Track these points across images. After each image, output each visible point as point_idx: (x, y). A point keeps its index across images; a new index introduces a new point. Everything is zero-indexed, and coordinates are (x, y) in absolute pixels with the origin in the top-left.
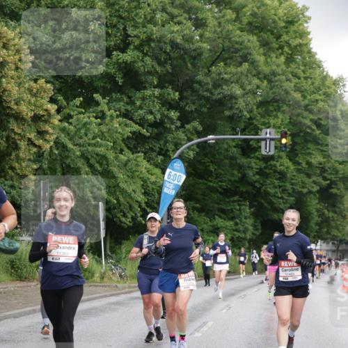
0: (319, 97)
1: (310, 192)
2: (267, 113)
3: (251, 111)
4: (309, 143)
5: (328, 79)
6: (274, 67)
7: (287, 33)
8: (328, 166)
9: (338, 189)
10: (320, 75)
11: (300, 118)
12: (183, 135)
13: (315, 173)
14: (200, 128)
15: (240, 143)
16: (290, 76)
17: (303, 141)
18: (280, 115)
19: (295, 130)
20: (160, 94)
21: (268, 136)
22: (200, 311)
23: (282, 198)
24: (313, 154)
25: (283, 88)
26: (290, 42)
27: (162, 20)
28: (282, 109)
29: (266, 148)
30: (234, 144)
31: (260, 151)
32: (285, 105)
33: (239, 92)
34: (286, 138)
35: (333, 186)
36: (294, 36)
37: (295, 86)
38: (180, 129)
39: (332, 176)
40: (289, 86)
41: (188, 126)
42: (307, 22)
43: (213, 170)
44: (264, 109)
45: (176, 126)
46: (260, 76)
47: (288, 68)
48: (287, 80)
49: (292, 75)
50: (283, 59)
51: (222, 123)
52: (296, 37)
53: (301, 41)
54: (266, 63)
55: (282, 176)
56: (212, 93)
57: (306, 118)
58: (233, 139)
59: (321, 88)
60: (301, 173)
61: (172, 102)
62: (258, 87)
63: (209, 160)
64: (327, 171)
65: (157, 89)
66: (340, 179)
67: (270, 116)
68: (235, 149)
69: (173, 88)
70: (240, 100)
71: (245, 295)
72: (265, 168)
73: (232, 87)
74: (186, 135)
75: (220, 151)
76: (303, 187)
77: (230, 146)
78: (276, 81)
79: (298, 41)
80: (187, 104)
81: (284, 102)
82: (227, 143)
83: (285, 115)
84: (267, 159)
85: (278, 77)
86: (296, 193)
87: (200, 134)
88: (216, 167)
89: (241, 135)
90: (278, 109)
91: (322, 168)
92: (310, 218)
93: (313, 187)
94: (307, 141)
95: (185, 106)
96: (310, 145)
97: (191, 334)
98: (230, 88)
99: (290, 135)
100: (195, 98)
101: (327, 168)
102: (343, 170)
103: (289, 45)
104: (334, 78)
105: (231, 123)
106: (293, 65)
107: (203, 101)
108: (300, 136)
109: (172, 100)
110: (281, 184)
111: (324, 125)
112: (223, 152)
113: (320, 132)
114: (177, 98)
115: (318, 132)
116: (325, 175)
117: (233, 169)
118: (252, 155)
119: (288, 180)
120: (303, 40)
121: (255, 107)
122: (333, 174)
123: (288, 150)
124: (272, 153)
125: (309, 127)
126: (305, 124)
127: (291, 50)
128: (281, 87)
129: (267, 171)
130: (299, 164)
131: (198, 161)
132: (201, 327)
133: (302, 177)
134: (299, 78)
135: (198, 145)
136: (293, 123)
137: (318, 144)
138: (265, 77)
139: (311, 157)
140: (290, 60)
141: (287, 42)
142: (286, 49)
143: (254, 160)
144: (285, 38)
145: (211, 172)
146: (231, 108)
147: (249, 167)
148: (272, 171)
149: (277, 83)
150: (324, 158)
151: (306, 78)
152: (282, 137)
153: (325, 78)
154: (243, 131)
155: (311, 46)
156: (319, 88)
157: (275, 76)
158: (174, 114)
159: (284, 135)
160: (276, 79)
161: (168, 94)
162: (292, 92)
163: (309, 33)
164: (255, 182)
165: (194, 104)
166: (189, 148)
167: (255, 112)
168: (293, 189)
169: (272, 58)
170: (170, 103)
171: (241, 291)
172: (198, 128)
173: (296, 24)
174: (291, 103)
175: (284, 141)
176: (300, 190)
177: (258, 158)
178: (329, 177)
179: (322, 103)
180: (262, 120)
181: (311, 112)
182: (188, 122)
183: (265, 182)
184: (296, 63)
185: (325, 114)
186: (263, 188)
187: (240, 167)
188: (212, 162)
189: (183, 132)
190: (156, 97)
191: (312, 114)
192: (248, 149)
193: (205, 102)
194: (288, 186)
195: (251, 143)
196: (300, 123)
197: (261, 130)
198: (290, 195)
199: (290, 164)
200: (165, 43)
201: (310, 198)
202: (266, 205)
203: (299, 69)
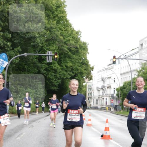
0: (70, 39)
1: (67, 78)
2: (49, 45)
3: (42, 44)
4: (67, 58)
5: (74, 31)
6: (52, 25)
7: (57, 11)
8: (74, 67)
9: (79, 77)
10: (70, 30)
11: (63, 47)
12: (13, 53)
13: (69, 70)
14: (21, 50)
15: (38, 57)
16: (58, 29)
17: (64, 57)
18: (54, 46)
19: (61, 52)
20: (3, 35)
21: (49, 54)
22: (20, 128)
23: (56, 80)
24: (68, 63)
25: (56, 34)
26: (58, 15)
27: (3, 3)
28: (55, 43)
29: (49, 60)
30: (35, 57)
31: (46, 60)
32: (56, 42)
33: (37, 35)
34: (57, 55)
35: (76, 76)
36: (59, 13)
37: (60, 34)
38: (12, 50)
39: (76, 72)
40: (58, 33)
41: (15, 49)
42: (65, 7)
43: (26, 68)
44: (48, 43)
45: (10, 49)
46: (46, 29)
47: (57, 26)
48: (57, 31)
49: (59, 29)
50: (55, 22)
51: (30, 48)
52: (61, 13)
53: (62, 15)
54: (48, 23)
55: (55, 71)
56: (26, 35)
57: (65, 47)
58: (35, 55)
59: (71, 35)
60: (63, 70)
61: (8, 38)
62: (45, 33)
63: (25, 64)
64: (74, 69)
65: (1, 33)
66: (79, 73)
67: (50, 46)
68: (36, 60)
69: (8, 32)
70: (38, 38)
71: (39, 121)
72: (48, 68)
73: (35, 33)
74: (15, 53)
75: (29, 60)
76: (64, 76)
77: (33, 58)
78: (53, 31)
79: (61, 15)
80: (15, 39)
81: (56, 40)
82: (32, 57)
83: (57, 46)
84: (49, 64)
85: (53, 29)
86: (61, 78)
87: (20, 53)
88: (27, 67)
89: (38, 53)
90: (54, 43)
91: (72, 68)
92: (67, 89)
93: (68, 76)
94: (65, 57)
95: (14, 40)
96: (67, 59)
97: (16, 138)
98: (33, 33)
99: (59, 54)
100: (18, 37)
101: (74, 68)
102: (80, 69)
103: (58, 16)
104: (76, 31)
105: (34, 48)
106: (60, 25)
107: (22, 39)
108: (63, 55)
109: (8, 37)
110: (55, 75)
111: (72, 50)
112: (31, 60)
113: (71, 53)
114: (10, 37)
115: (70, 53)
116: (73, 71)
117: (35, 68)
118: (43, 62)
119: (58, 73)
120: (63, 15)
121: (44, 42)
122: (76, 71)
123: (58, 60)
124: (51, 62)
125: (66, 51)
126: (65, 50)
127: (59, 18)
128: (55, 34)
129: (49, 69)
130: (63, 66)
131: (19, 64)
132: (20, 135)
133: (64, 72)
134: (62, 30)
135: (20, 57)
136: (59, 49)
137: (70, 58)
138: (48, 29)
139: (67, 64)
140: (58, 23)
141: (57, 15)
142: (56, 18)
143: (44, 64)
144: (56, 13)
145: (26, 69)
146: (34, 42)
147: (41, 67)
148: (51, 69)
149: (53, 32)
150: (73, 64)
151: (65, 31)
152: (55, 55)
153: (73, 31)
154: (39, 52)
155: (67, 17)
156: (70, 35)
157: (52, 29)
158: (9, 44)
159: (56, 54)
160: (53, 30)
161: (6, 35)
162: (59, 36)
163: (66, 12)
164: (44, 73)
165: (18, 39)
166: (16, 58)
167: (44, 44)
168: (60, 77)
169: (51, 21)
170: (7, 39)
171: (38, 119)
172: (20, 50)
173: (61, 8)
174: (59, 41)
175: (56, 57)
176: (63, 77)
177: (45, 63)
178: (74, 72)
179: (72, 41)
180: (47, 47)
181: (67, 44)
182: (15, 47)
183: (48, 73)
184: (61, 24)
185: (73, 46)
186: (48, 76)
187: (38, 67)
188: (26, 65)
189: (13, 52)
190: (1, 36)
191: (68, 45)
192: (41, 59)
193: (23, 39)
194: (58, 76)
195: (42, 57)
196: (63, 49)
197: (46, 52)
198: (59, 79)
199: (59, 66)
200: (5, 13)
201: (67, 81)
202: (49, 83)
203: (62, 26)
